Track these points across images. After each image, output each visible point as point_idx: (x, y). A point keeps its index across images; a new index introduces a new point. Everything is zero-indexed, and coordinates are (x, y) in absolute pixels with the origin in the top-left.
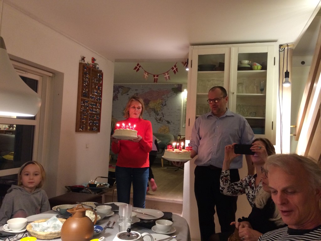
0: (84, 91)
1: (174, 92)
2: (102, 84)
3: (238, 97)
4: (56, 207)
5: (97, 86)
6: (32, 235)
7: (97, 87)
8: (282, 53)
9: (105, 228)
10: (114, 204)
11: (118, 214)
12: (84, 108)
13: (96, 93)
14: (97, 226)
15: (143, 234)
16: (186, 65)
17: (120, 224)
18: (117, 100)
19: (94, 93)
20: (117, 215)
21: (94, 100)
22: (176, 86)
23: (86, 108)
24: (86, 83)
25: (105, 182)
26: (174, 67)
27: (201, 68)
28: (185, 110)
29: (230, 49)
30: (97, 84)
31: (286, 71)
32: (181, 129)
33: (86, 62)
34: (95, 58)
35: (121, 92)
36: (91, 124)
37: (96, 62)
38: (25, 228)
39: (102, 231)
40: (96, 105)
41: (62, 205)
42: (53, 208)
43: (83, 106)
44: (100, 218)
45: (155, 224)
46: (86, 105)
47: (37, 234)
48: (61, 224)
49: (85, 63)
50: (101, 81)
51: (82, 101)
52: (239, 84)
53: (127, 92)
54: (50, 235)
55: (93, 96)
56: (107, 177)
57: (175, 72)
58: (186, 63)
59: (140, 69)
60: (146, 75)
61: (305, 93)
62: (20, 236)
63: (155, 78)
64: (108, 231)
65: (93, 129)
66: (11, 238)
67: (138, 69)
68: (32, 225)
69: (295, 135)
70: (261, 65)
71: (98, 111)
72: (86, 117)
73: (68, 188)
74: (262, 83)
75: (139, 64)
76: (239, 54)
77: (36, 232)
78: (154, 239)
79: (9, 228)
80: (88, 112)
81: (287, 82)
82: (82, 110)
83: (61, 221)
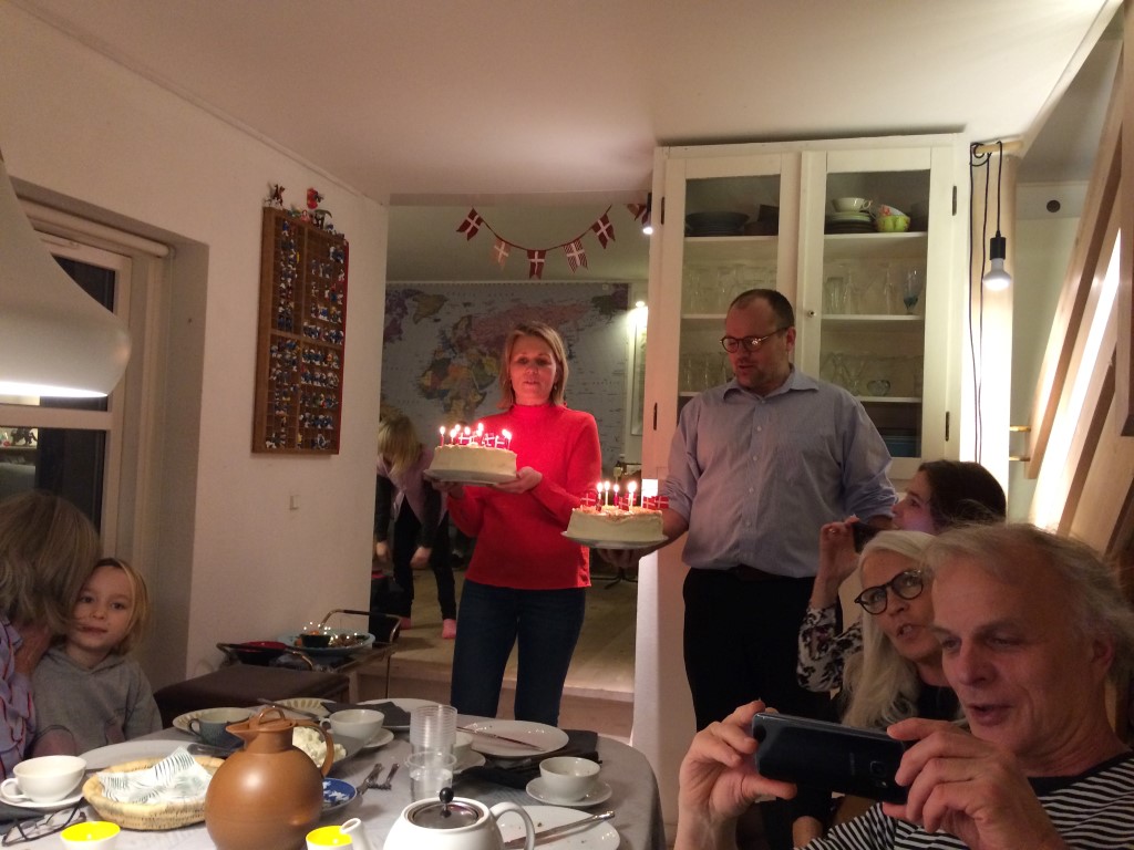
0: (281, 309)
1: (602, 312)
2: (345, 282)
3: (827, 327)
4: (188, 716)
5: (327, 292)
6: (104, 814)
7: (326, 296)
8: (980, 172)
9: (362, 790)
10: (391, 704)
11: (408, 741)
12: (283, 369)
13: (324, 313)
14: (333, 782)
15: (497, 809)
16: (642, 216)
17: (416, 774)
18: (400, 339)
19: (317, 315)
20: (403, 743)
21: (319, 338)
22: (607, 291)
23: (288, 368)
24: (289, 280)
25: (359, 627)
26: (601, 224)
27: (696, 225)
28: (641, 374)
29: (800, 157)
30: (328, 282)
31: (994, 236)
32: (628, 440)
33: (287, 205)
34: (320, 192)
35: (412, 311)
36: (306, 425)
37: (321, 205)
38: (78, 790)
39: (351, 797)
40: (325, 359)
41: (207, 711)
42: (176, 722)
43: (279, 361)
44: (343, 752)
45: (538, 774)
46: (288, 357)
47: (121, 813)
48: (206, 778)
49: (284, 210)
50: (340, 273)
51: (273, 343)
52: (832, 281)
53: (436, 311)
54: (166, 816)
55: (313, 327)
56: (367, 609)
57: (603, 239)
58: (642, 209)
59: (482, 228)
60: (502, 252)
61: (1063, 310)
62: (60, 819)
63: (533, 260)
64: (371, 797)
65: (314, 443)
66: (27, 827)
67: (474, 231)
68: (103, 782)
69: (1026, 460)
70: (907, 214)
71: (332, 379)
72: (289, 399)
73: (228, 649)
74: (910, 276)
75: (477, 211)
76: (830, 176)
77: (117, 806)
78: (536, 825)
79: (19, 792)
80: (297, 381)
81: (997, 272)
82: (274, 375)
83: (207, 767)
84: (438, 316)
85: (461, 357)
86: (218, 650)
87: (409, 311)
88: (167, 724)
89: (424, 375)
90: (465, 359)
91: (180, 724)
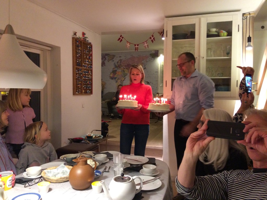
0: (78, 61)
1: (152, 57)
2: (92, 54)
3: (208, 61)
4: (63, 156)
5: (88, 57)
6: (46, 179)
8: (245, 21)
9: (103, 172)
10: (108, 152)
11: (113, 161)
13: (88, 62)
14: (96, 171)
15: (134, 177)
16: (161, 35)
17: (115, 169)
18: (105, 66)
19: (86, 62)
20: (111, 161)
21: (87, 68)
22: (153, 52)
23: (80, 75)
24: (79, 54)
25: (99, 134)
26: (152, 37)
27: (175, 37)
28: (162, 72)
29: (200, 19)
30: (88, 54)
31: (248, 37)
32: (159, 88)
33: (78, 36)
34: (85, 33)
36: (85, 88)
37: (85, 36)
38: (40, 174)
39: (101, 174)
40: (88, 72)
41: (67, 155)
42: (60, 157)
43: (78, 73)
44: (98, 164)
45: (142, 168)
46: (80, 72)
47: (50, 179)
48: (68, 171)
49: (77, 38)
50: (91, 52)
51: (76, 69)
52: (208, 49)
53: (113, 59)
54: (60, 179)
55: (85, 65)
56: (101, 130)
57: (152, 41)
58: (162, 33)
59: (123, 39)
60: (128, 45)
61: (265, 54)
62: (37, 181)
63: (136, 47)
64: (105, 174)
65: (87, 92)
66: (29, 183)
67: (122, 40)
68: (46, 172)
69: (256, 91)
70: (227, 32)
71: (90, 77)
72: (81, 82)
73: (70, 140)
74: (228, 47)
75: (122, 35)
76: (208, 23)
77: (49, 178)
78: (142, 180)
79: (27, 175)
80: (82, 78)
81: (249, 46)
82: (77, 77)
83: (68, 168)
84: (113, 60)
85: (119, 69)
86: (68, 140)
87: (106, 59)
88: (59, 158)
89: (111, 74)
90: (120, 70)
91: (62, 158)
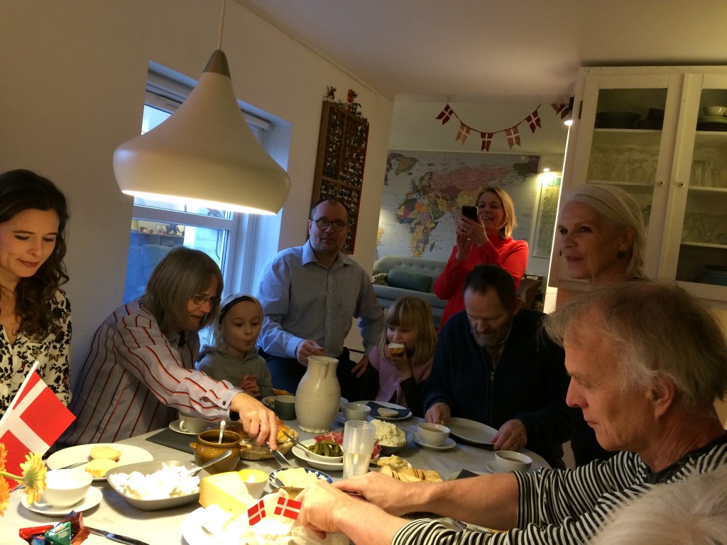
0: (328, 164)
1: (519, 174)
2: (365, 149)
7: (354, 156)
13: (352, 168)
18: (386, 184)
19: (348, 168)
24: (334, 146)
26: (532, 117)
27: (603, 120)
29: (682, 77)
30: (356, 149)
33: (336, 100)
34: (356, 92)
35: (395, 167)
37: (356, 100)
40: (350, 196)
46: (330, 193)
49: (335, 103)
50: (363, 143)
51: (322, 184)
52: (697, 163)
53: (410, 168)
55: (345, 175)
57: (533, 127)
59: (452, 117)
60: (464, 133)
63: (484, 140)
67: (447, 119)
71: (353, 208)
75: (450, 106)
76: (704, 91)
84: (411, 171)
85: (424, 198)
89: (400, 208)
90: (426, 200)
